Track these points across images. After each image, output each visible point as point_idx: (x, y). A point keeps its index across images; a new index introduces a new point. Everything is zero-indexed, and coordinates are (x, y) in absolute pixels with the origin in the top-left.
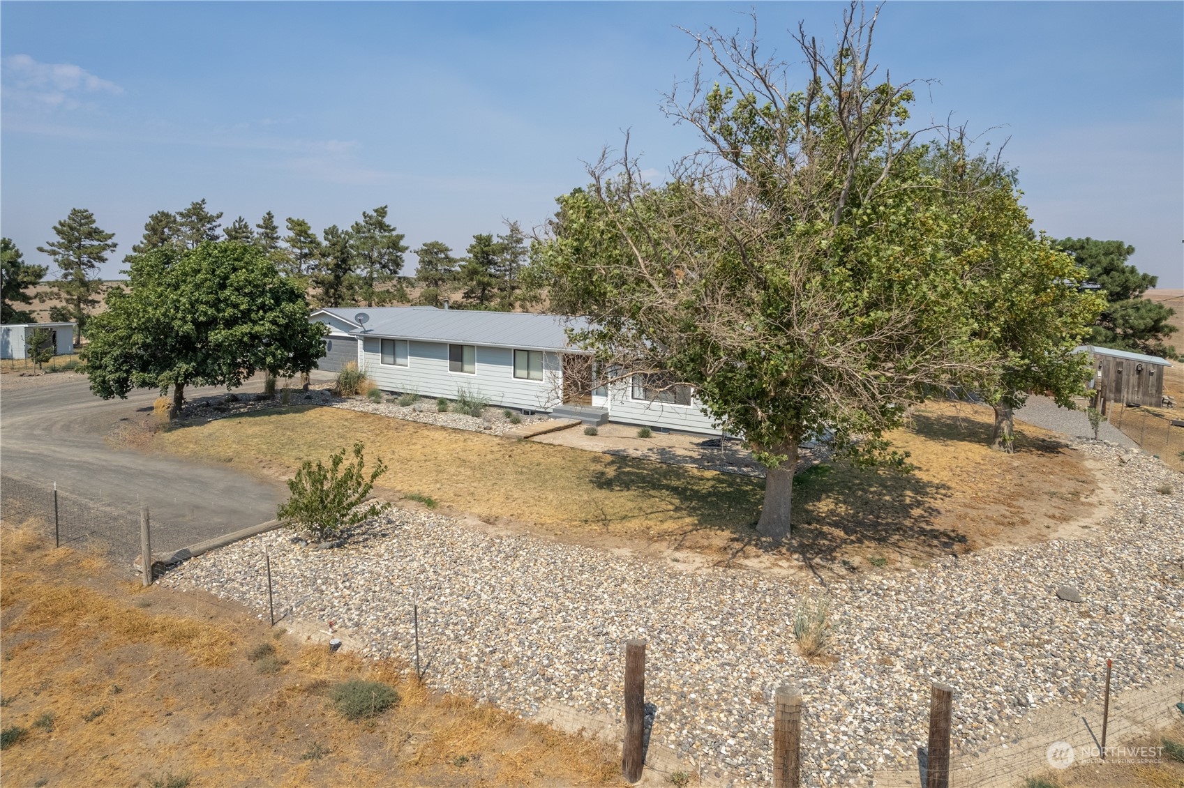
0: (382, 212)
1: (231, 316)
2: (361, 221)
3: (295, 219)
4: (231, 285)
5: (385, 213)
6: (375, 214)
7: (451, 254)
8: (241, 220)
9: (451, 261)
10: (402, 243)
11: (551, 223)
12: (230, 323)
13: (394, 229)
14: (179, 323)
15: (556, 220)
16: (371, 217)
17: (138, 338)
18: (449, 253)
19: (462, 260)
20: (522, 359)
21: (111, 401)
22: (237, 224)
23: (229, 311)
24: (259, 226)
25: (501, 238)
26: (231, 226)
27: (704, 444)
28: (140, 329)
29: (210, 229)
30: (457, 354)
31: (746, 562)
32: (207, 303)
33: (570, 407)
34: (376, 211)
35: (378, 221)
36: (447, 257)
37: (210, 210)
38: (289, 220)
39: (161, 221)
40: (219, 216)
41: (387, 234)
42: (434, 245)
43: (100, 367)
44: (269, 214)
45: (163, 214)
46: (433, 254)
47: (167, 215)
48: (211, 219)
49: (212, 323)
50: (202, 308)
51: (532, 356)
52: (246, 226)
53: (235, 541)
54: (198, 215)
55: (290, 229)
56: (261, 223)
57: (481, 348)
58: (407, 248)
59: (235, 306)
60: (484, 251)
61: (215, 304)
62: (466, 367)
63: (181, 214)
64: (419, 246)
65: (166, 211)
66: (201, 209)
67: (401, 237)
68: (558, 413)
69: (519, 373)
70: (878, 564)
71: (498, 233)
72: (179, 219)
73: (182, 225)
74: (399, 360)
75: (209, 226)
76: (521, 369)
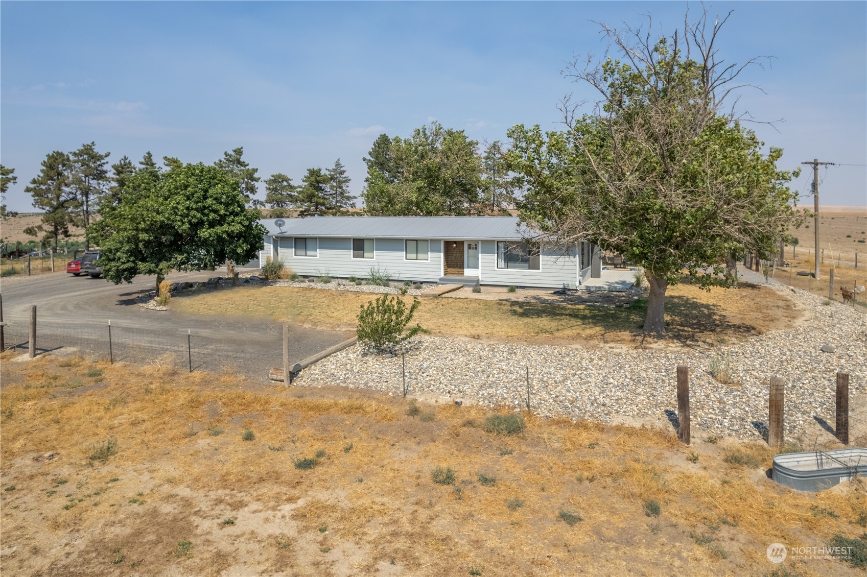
0: (239, 152)
1: (213, 219)
2: (223, 158)
3: (170, 157)
4: (211, 197)
5: (242, 152)
6: (233, 153)
7: (292, 183)
8: (125, 158)
9: (292, 188)
10: (256, 175)
11: (364, 159)
12: (212, 225)
13: (248, 165)
14: (179, 223)
15: (369, 157)
16: (230, 156)
17: (143, 236)
18: (290, 182)
19: (300, 187)
20: (411, 245)
21: (120, 285)
22: (123, 162)
23: (212, 216)
24: (142, 163)
25: (329, 170)
26: (118, 163)
27: (555, 293)
28: (145, 230)
29: (99, 165)
30: (359, 245)
31: (651, 346)
32: (197, 209)
33: (450, 277)
34: (235, 151)
35: (236, 158)
36: (289, 185)
37: (99, 150)
38: (165, 158)
39: (57, 159)
40: (108, 155)
41: (242, 168)
42: (280, 176)
43: (114, 260)
44: (149, 153)
45: (58, 153)
46: (278, 183)
47: (62, 155)
48: (101, 158)
49: (201, 223)
50: (193, 212)
51: (419, 242)
52: (130, 163)
53: (322, 359)
54: (89, 154)
55: (167, 165)
56: (143, 160)
57: (378, 240)
58: (259, 178)
59: (216, 211)
60: (316, 179)
61: (201, 210)
62: (366, 255)
63: (75, 154)
64: (268, 177)
65: (60, 151)
66: (92, 149)
67: (256, 170)
68: (443, 281)
69: (409, 256)
70: (722, 341)
71: (326, 167)
72: (72, 158)
73: (75, 162)
74: (309, 253)
75: (99, 163)
76: (412, 253)
